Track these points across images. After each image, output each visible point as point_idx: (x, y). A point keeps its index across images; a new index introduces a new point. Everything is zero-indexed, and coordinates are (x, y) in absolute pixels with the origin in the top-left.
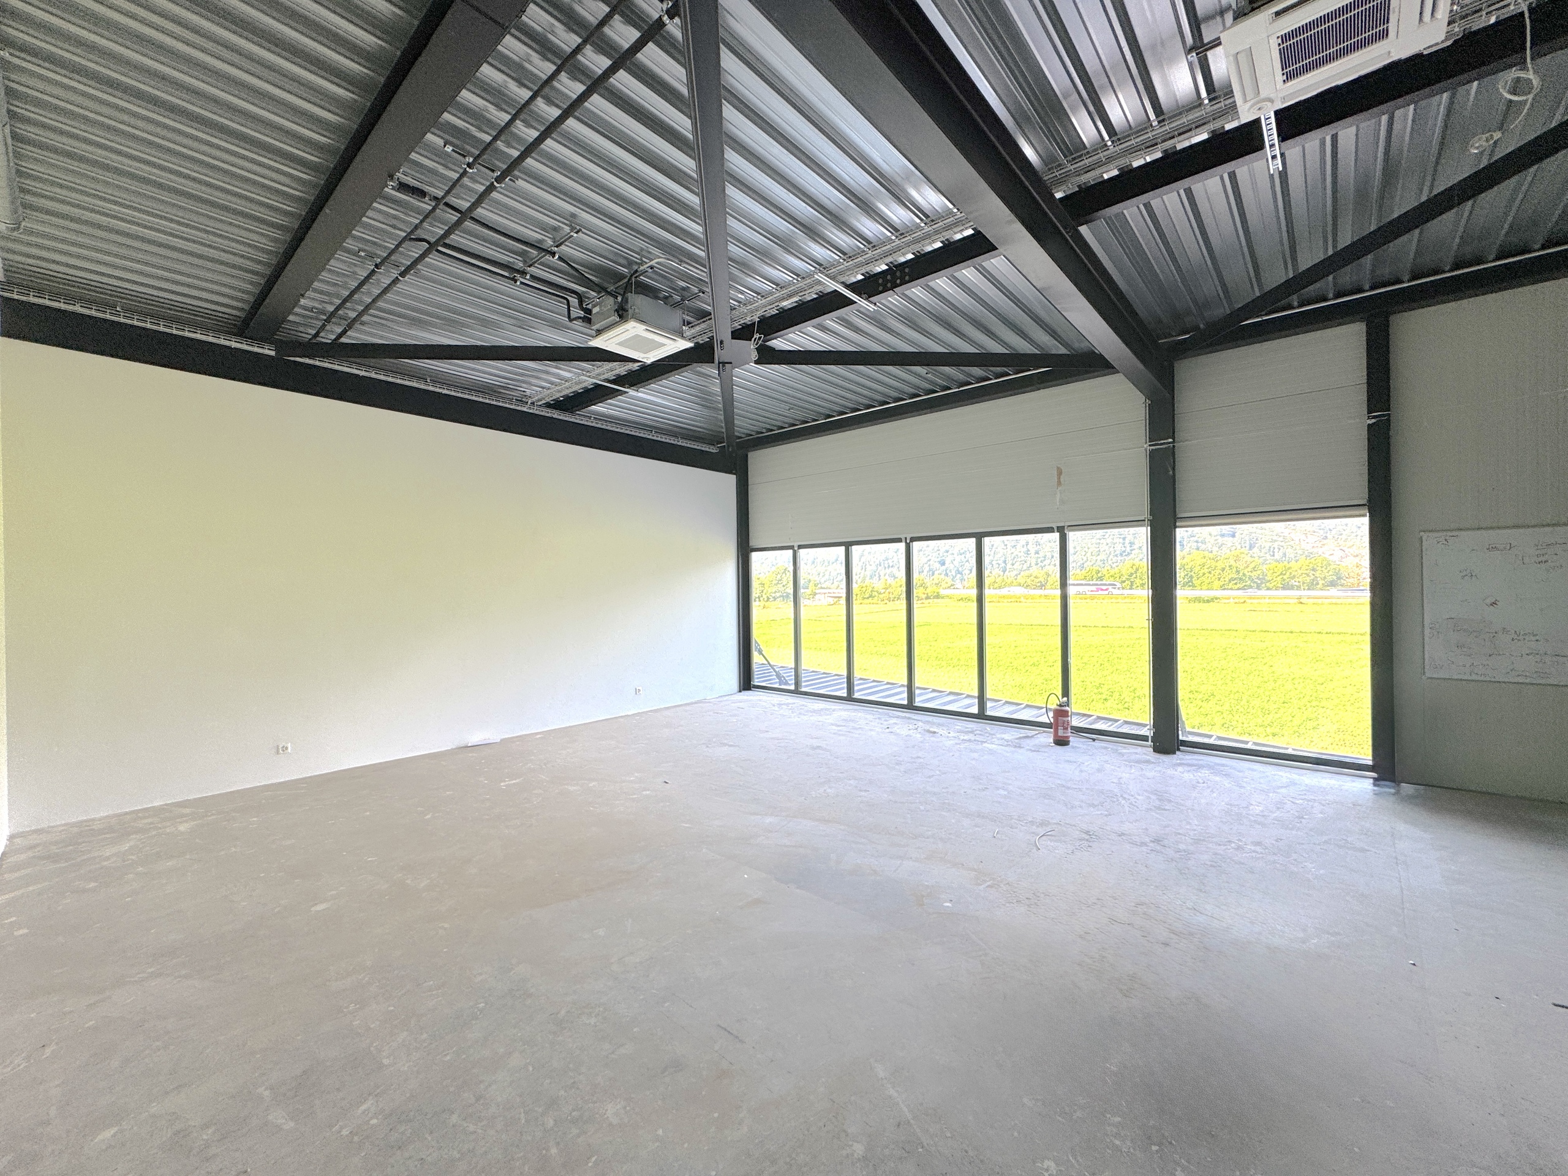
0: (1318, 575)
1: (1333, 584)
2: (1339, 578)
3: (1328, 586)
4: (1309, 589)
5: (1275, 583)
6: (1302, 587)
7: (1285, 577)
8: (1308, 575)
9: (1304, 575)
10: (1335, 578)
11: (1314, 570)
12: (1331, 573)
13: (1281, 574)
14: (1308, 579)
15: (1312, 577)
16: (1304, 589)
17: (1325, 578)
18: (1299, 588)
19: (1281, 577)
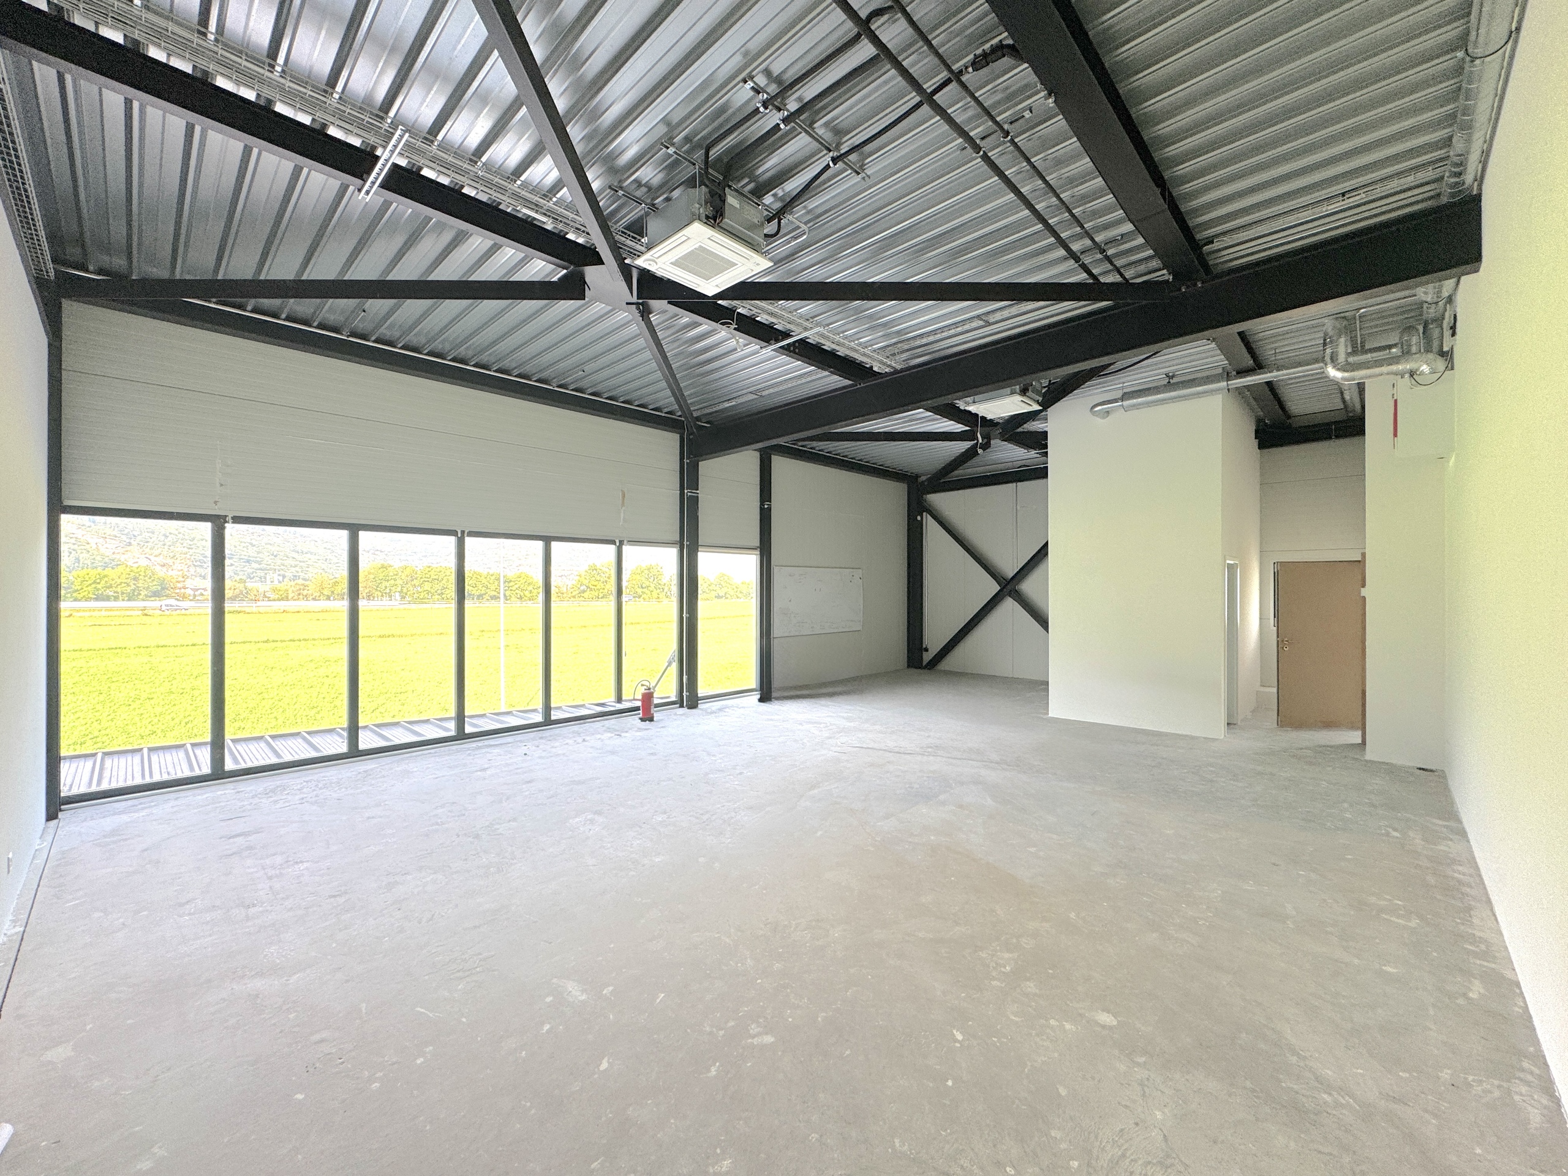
0: (140, 585)
1: (156, 594)
2: (163, 589)
3: (150, 597)
4: (129, 600)
5: (86, 593)
6: (121, 598)
7: (99, 586)
8: (128, 585)
9: (123, 585)
10: (159, 588)
11: (135, 579)
12: (155, 583)
13: (95, 582)
14: (129, 589)
15: (133, 587)
16: (123, 600)
17: (148, 587)
18: (116, 599)
19: (93, 586)
